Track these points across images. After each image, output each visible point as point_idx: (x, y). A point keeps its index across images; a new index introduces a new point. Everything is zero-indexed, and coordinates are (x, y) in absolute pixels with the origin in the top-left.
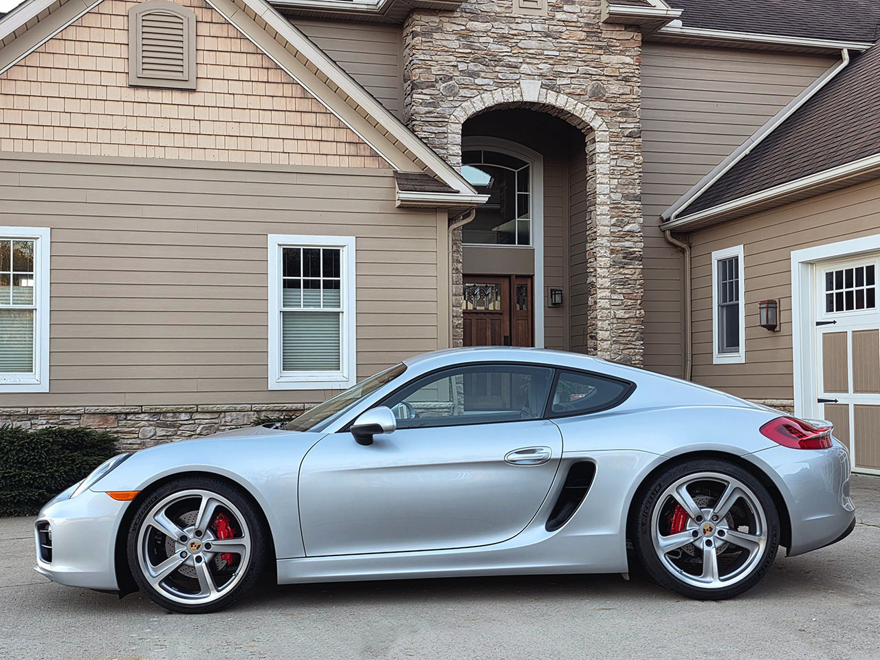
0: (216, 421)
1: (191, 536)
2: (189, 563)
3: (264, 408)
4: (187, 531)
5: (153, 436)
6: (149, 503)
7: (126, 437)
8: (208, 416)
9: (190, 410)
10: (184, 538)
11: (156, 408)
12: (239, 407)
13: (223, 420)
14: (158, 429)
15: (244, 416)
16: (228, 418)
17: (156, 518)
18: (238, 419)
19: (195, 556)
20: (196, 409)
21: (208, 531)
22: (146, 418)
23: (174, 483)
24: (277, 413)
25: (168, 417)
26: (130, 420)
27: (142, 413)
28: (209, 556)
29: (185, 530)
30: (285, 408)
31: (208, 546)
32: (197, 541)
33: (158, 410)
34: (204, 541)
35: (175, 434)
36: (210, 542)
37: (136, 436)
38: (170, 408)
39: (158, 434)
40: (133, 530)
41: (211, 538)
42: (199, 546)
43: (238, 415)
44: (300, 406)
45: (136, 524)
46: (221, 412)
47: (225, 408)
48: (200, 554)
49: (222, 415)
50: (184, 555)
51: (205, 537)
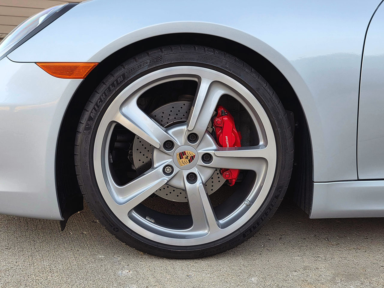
1: (180, 141)
2: (176, 183)
4: (173, 133)
6: (113, 84)
10: (169, 145)
17: (124, 110)
19: (185, 173)
21: (208, 136)
23: (155, 53)
28: (209, 173)
29: (171, 132)
31: (207, 158)
32: (190, 149)
34: (202, 151)
36: (211, 152)
40: (86, 129)
41: (211, 146)
42: (193, 158)
45: (90, 119)
48: (195, 170)
50: (168, 170)
51: (202, 144)
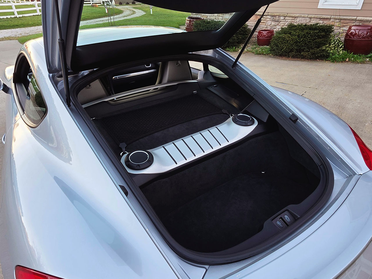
0: (293, 21)
3: (313, 17)
5: (270, 25)
7: (262, 24)
8: (291, 18)
9: (284, 16)
11: (273, 14)
12: (303, 15)
13: (296, 21)
14: (273, 22)
15: (304, 19)
16: (298, 20)
18: (301, 20)
20: (286, 15)
22: (269, 18)
24: (319, 19)
25: (277, 18)
26: (264, 18)
27: (268, 15)
30: (322, 17)
33: (273, 15)
35: (278, 25)
37: (265, 24)
38: (277, 14)
39: (272, 24)
43: (302, 19)
44: (329, 17)
46: (296, 17)
47: (297, 15)
49: (296, 18)
